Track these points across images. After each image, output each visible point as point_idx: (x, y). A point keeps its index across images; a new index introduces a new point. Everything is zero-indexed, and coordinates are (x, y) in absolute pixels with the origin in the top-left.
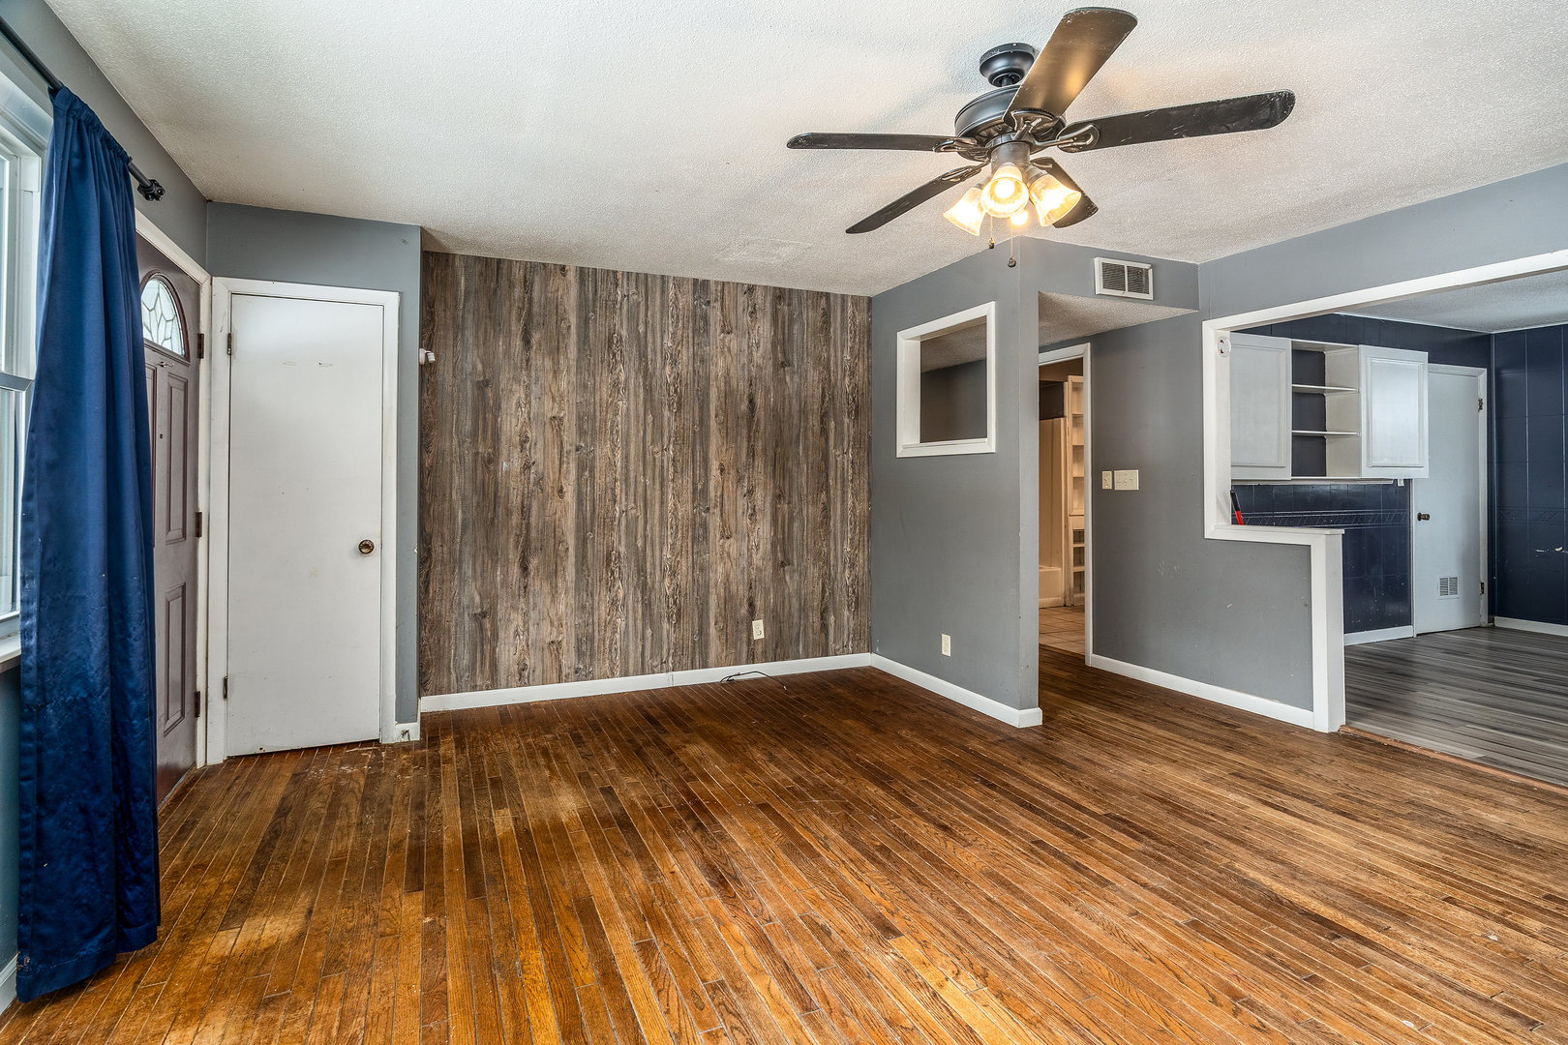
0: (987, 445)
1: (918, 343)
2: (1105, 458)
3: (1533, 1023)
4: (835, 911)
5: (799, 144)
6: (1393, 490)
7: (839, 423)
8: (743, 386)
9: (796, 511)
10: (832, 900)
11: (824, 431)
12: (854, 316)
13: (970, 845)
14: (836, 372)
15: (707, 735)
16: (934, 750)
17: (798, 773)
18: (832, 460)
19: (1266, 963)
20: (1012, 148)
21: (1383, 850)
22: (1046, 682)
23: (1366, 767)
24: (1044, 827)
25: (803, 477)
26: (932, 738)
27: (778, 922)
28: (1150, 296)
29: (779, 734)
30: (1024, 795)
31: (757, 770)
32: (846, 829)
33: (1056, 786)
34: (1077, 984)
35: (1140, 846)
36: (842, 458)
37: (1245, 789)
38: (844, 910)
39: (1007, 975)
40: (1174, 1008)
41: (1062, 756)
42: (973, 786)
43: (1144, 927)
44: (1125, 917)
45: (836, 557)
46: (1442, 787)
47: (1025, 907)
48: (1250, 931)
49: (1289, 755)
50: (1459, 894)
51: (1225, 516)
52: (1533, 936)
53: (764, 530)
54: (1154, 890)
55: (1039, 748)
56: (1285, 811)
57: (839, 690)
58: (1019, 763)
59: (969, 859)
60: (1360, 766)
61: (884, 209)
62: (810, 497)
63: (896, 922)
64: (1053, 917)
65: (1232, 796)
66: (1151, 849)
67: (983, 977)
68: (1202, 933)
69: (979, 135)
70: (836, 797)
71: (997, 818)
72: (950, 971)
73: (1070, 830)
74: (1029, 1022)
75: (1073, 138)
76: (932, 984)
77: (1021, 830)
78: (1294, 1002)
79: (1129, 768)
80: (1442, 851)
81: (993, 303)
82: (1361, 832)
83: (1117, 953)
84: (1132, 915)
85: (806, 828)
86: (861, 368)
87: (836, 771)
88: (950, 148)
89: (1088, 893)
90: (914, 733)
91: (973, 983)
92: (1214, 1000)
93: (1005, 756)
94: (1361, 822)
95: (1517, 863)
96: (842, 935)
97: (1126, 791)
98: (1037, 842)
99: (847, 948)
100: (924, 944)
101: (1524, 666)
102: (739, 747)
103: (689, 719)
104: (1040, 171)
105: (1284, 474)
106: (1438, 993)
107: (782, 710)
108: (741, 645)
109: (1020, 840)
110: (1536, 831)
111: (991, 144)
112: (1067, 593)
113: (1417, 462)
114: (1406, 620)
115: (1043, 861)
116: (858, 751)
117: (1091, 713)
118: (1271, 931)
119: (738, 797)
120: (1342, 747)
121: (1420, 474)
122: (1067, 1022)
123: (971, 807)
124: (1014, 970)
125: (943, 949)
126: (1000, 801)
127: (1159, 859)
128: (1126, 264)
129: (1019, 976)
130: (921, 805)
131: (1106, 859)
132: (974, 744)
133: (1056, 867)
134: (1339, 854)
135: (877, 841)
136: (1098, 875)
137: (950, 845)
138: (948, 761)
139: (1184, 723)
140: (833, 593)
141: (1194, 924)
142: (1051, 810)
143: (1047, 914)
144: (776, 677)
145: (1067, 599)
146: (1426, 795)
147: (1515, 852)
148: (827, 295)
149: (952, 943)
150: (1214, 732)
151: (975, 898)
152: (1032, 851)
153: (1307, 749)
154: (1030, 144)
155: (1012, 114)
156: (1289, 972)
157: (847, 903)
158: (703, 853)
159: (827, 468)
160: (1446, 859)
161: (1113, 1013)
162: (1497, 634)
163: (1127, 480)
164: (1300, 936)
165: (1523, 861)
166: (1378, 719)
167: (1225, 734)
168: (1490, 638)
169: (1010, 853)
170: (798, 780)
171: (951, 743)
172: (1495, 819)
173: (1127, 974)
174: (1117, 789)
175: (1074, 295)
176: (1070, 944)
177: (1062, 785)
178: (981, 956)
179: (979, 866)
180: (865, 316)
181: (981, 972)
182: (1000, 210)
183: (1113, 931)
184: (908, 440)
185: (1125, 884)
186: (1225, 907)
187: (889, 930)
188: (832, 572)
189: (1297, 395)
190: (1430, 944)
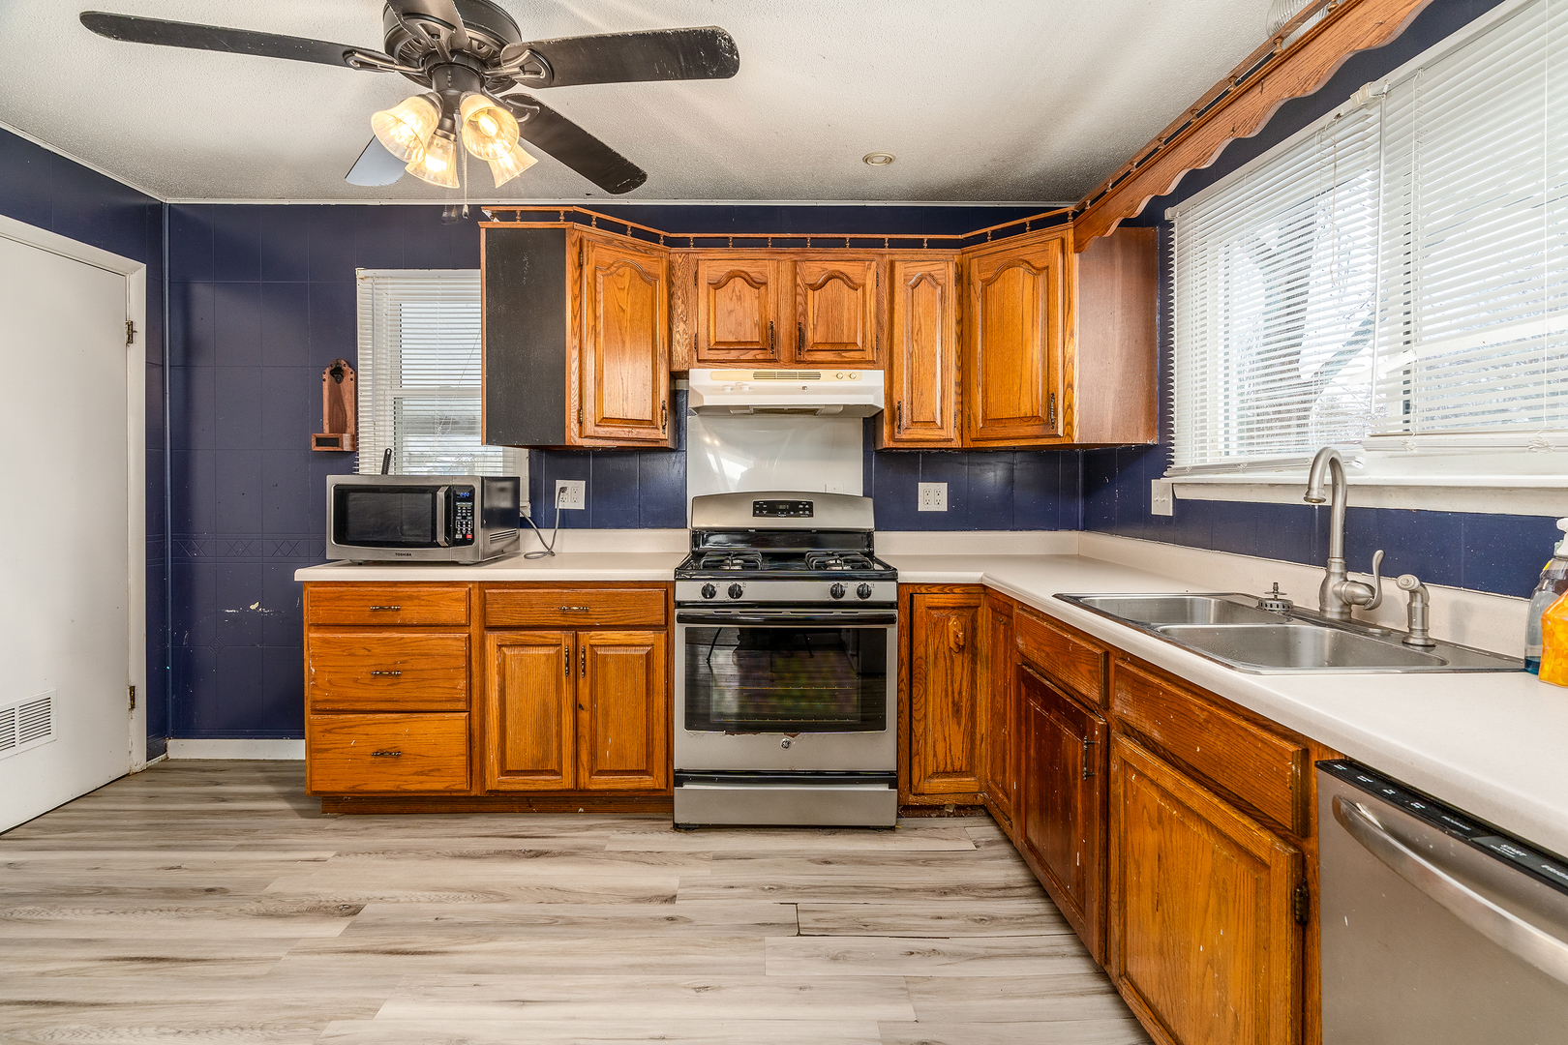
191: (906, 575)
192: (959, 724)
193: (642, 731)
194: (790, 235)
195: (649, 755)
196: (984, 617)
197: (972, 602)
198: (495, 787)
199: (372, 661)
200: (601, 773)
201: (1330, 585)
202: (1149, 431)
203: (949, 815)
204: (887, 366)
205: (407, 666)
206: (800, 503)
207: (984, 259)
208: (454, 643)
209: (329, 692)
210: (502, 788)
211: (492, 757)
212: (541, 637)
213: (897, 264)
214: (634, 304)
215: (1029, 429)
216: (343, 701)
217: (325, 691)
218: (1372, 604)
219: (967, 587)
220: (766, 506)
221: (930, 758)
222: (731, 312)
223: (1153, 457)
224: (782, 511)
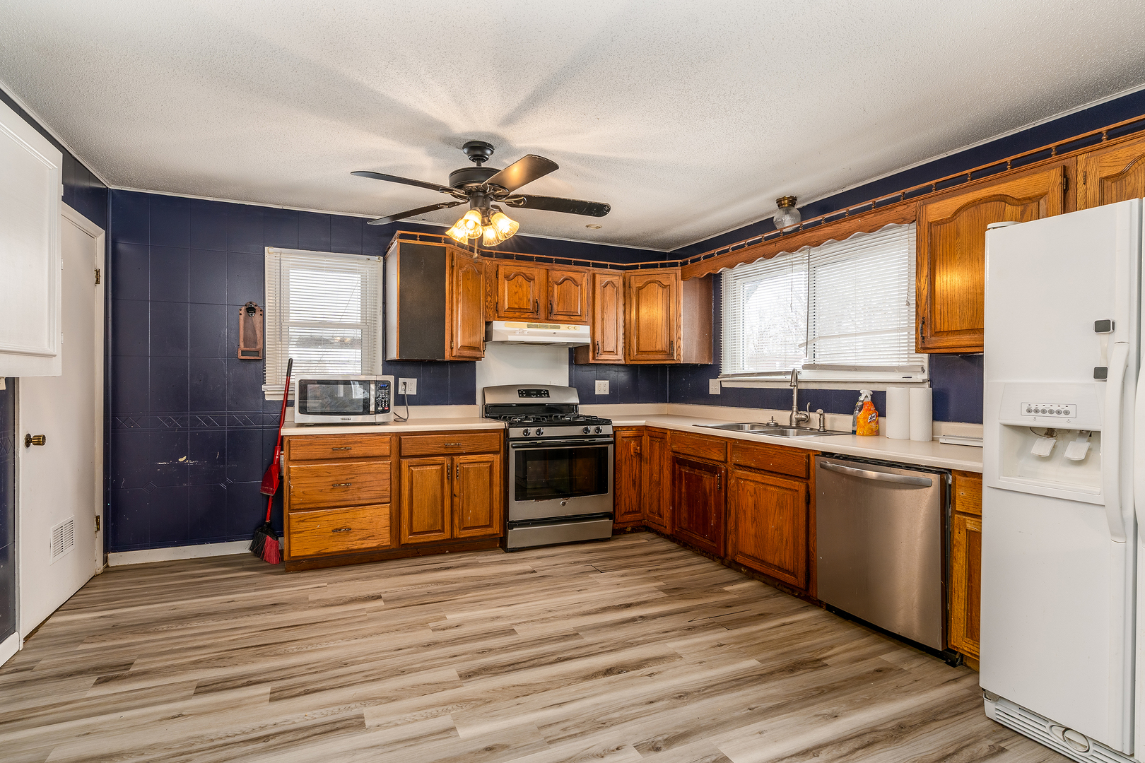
191: (616, 423)
192: (635, 489)
193: (487, 505)
194: (545, 256)
195: (491, 517)
196: (646, 439)
197: (640, 434)
198: (406, 542)
199: (331, 479)
200: (465, 529)
201: (793, 415)
202: (710, 359)
203: (629, 533)
204: (591, 324)
205: (354, 480)
206: (542, 390)
207: (638, 277)
208: (383, 466)
209: (302, 498)
210: (410, 542)
211: (405, 526)
212: (433, 460)
213: (597, 275)
214: (473, 287)
215: (661, 356)
216: (312, 503)
217: (300, 498)
218: (807, 420)
219: (639, 428)
220: (526, 392)
221: (623, 506)
222: (516, 293)
223: (713, 369)
224: (534, 395)
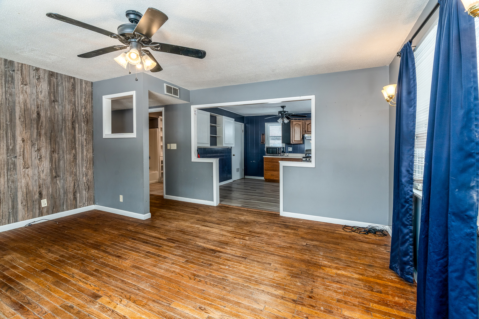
0: (133, 135)
1: (110, 100)
2: (168, 140)
3: (246, 258)
4: (76, 298)
5: (52, 16)
6: (229, 149)
7: (80, 125)
8: (34, 108)
9: (61, 157)
10: (75, 295)
11: (73, 128)
12: (86, 88)
13: (127, 259)
14: (78, 107)
15: (14, 250)
16: (116, 233)
17: (62, 253)
18: (77, 138)
19: (201, 264)
20: (136, 44)
21: (225, 230)
22: (152, 205)
23: (223, 212)
24: (150, 247)
25: (64, 144)
26: (116, 229)
27: (50, 312)
28: (178, 97)
29: (54, 241)
30: (145, 239)
31: (42, 257)
32: (82, 268)
33: (154, 234)
34: (157, 289)
35: (175, 245)
36: (81, 138)
37: (199, 223)
38: (79, 297)
39: (137, 295)
40: (181, 284)
41: (156, 225)
42: (129, 241)
43: (175, 266)
44: (170, 265)
45: (79, 173)
46: (235, 213)
47: (143, 272)
48: (199, 258)
49: (208, 213)
50: (236, 236)
51: (196, 156)
52: (247, 240)
53: (46, 164)
54: (178, 255)
55: (149, 224)
56: (207, 226)
57: (81, 220)
58: (144, 230)
59: (126, 263)
60: (221, 212)
61: (92, 52)
62: (68, 152)
63: (100, 293)
64: (151, 272)
65: (197, 226)
66: (177, 245)
67: (129, 299)
68: (188, 262)
69: (125, 36)
70: (79, 258)
71: (136, 249)
72: (118, 301)
73: (157, 246)
74: (143, 306)
75: (154, 46)
76: (112, 308)
77: (143, 250)
78: (207, 272)
79: (174, 225)
80: (234, 227)
81: (135, 91)
82: (221, 227)
83: (168, 276)
84: (172, 264)
85: (65, 273)
86: (89, 106)
87: (78, 248)
88: (115, 37)
89: (161, 262)
90: (110, 229)
91: (125, 301)
92: (190, 279)
93: (140, 229)
94: (221, 225)
95: (245, 226)
96: (78, 306)
97: (172, 231)
98: (148, 252)
99: (80, 309)
100: (110, 297)
101: (249, 186)
102: (33, 251)
103: (6, 245)
104: (144, 53)
105: (208, 145)
106: (232, 258)
107: (55, 232)
108: (35, 210)
109: (143, 253)
110: (248, 219)
111: (129, 40)
112: (160, 179)
113: (232, 143)
114: (231, 178)
115: (149, 257)
116: (88, 239)
117: (164, 211)
118: (203, 257)
119: (32, 270)
120: (219, 209)
121: (233, 146)
122: (154, 301)
123: (128, 247)
124: (139, 292)
125: (116, 295)
126: (137, 243)
127: (180, 247)
128: (172, 87)
129: (141, 294)
130: (111, 252)
131: (166, 251)
132: (130, 228)
133: (153, 257)
134: (217, 234)
135: (94, 268)
136: (164, 256)
137: (120, 262)
138: (121, 235)
139: (187, 210)
140: (78, 186)
141: (187, 261)
142: (152, 242)
143: (150, 272)
144: (53, 220)
145: (160, 180)
146: (232, 216)
147: (245, 224)
148: (74, 78)
149: (119, 292)
150: (193, 211)
151: (128, 275)
152: (146, 255)
153: (212, 210)
154: (142, 45)
155: (135, 33)
156: (206, 265)
157: (81, 293)
158: (11, 299)
159: (75, 141)
160: (235, 229)
161: (166, 292)
162: (245, 179)
163: (174, 146)
164: (209, 256)
165: (246, 226)
166: (225, 201)
167: (196, 211)
168: (244, 180)
169: (139, 258)
170: (62, 256)
171: (122, 229)
172: (243, 218)
173: (170, 280)
174: (170, 231)
175: (159, 93)
176: (155, 278)
177: (156, 234)
178: (129, 292)
179: (130, 265)
180: (90, 88)
181: (129, 297)
182: (133, 62)
183: (167, 270)
184: (107, 132)
185: (171, 256)
186: (194, 254)
187: (96, 297)
188: (78, 178)
189: (211, 126)
190: (231, 248)
205: (274, 166)
217: (266, 168)
